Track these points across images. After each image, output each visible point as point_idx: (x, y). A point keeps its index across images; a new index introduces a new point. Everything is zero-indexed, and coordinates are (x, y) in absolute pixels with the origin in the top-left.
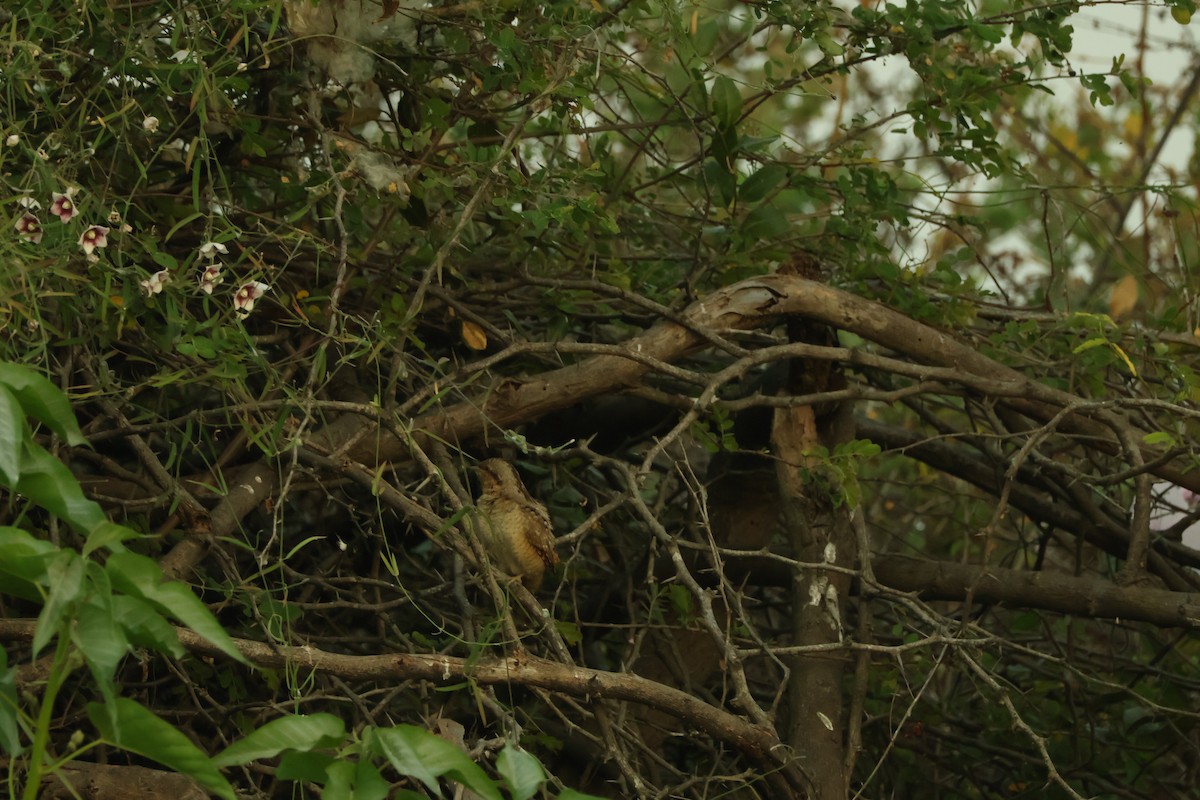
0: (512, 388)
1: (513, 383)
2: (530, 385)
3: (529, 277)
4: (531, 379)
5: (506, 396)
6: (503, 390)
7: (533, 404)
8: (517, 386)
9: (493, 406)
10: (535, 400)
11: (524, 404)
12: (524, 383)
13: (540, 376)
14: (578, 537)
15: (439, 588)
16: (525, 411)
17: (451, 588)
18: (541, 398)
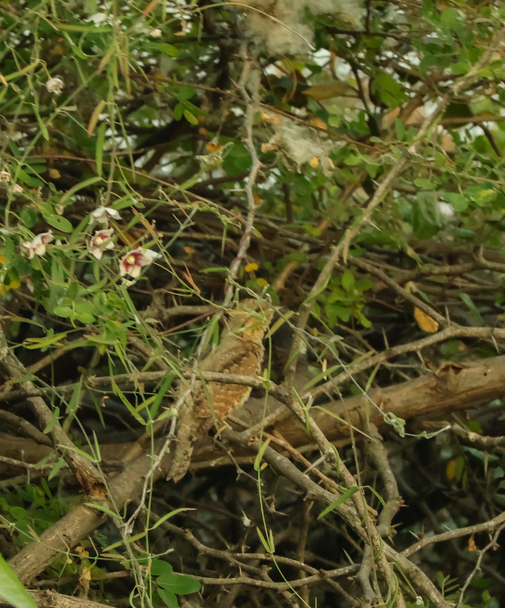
0: (451, 372)
1: (454, 367)
2: (471, 370)
3: (483, 261)
4: (471, 364)
5: (444, 380)
6: (443, 374)
7: (473, 389)
8: (457, 370)
9: (432, 389)
10: (474, 385)
11: (462, 389)
12: (465, 367)
13: (483, 361)
14: (498, 526)
15: (345, 570)
16: (463, 396)
17: (357, 570)
18: (480, 383)
